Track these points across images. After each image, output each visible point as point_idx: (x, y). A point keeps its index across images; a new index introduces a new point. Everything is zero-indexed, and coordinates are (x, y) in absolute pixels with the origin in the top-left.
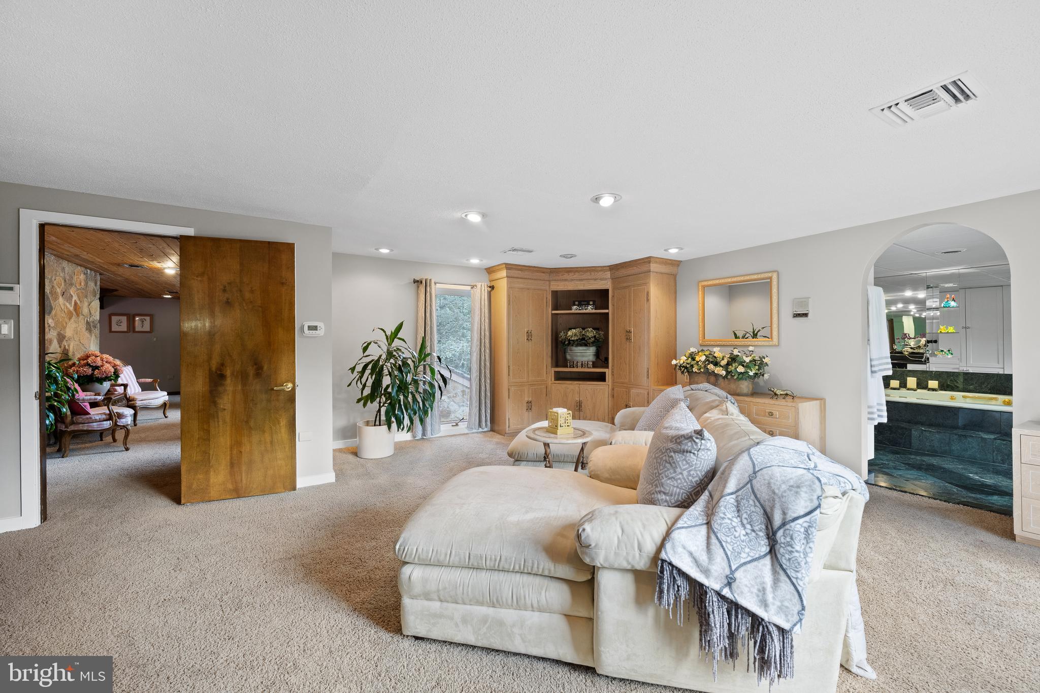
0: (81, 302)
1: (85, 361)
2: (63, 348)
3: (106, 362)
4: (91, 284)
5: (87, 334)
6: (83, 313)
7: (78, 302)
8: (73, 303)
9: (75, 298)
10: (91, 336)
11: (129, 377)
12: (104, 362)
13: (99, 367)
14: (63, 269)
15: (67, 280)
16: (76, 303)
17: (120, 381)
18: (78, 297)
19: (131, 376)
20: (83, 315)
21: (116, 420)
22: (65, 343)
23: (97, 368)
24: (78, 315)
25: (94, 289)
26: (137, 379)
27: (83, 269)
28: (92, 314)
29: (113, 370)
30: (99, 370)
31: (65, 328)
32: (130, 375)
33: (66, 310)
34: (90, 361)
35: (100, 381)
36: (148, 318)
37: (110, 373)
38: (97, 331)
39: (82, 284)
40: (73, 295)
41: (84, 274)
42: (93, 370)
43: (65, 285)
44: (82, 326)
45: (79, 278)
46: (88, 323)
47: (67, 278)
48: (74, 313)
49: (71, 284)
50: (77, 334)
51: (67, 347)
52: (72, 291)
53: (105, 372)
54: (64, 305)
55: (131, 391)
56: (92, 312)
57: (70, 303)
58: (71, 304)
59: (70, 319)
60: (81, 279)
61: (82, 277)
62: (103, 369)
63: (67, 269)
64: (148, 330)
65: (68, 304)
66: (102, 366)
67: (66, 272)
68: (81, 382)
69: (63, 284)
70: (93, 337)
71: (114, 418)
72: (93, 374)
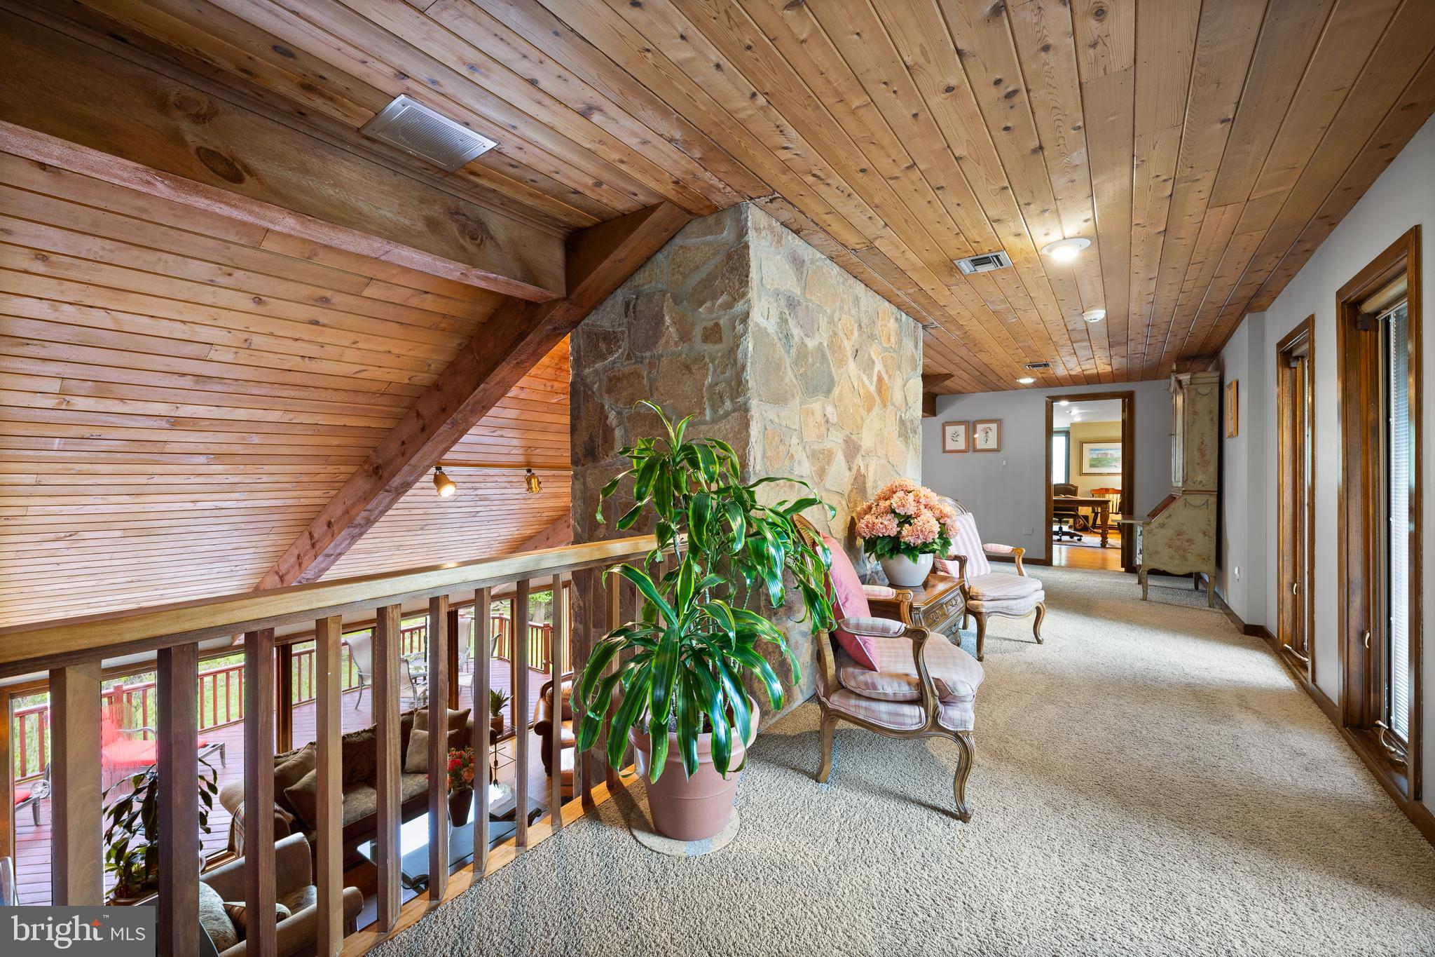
0: (890, 377)
1: (888, 503)
2: (855, 471)
3: (926, 506)
4: (909, 344)
5: (900, 444)
6: (895, 401)
7: (885, 376)
8: (875, 378)
9: (879, 367)
10: (907, 447)
11: (970, 539)
12: (922, 507)
13: (910, 517)
14: (857, 300)
15: (862, 324)
16: (880, 379)
17: (953, 551)
18: (885, 366)
19: (972, 536)
20: (893, 404)
21: (936, 708)
22: (859, 461)
23: (906, 520)
24: (884, 404)
25: (913, 353)
26: (984, 542)
27: (894, 309)
28: (910, 404)
29: (936, 528)
30: (910, 525)
31: (860, 428)
32: (970, 531)
33: (861, 391)
34: (895, 501)
35: (913, 551)
36: (994, 426)
37: (931, 536)
38: (917, 441)
39: (892, 339)
40: (876, 361)
41: (896, 319)
42: (900, 525)
43: (860, 336)
44: (893, 429)
45: (886, 326)
46: (902, 422)
47: (865, 321)
48: (877, 399)
49: (872, 337)
50: (882, 443)
51: (863, 470)
52: (874, 351)
53: (922, 531)
54: (859, 378)
55: (972, 573)
56: (910, 400)
57: (870, 376)
58: (872, 376)
59: (869, 410)
60: (889, 328)
61: (892, 324)
62: (918, 522)
63: (863, 302)
64: (995, 446)
65: (864, 378)
66: (918, 516)
67: (863, 309)
68: (879, 552)
69: (856, 333)
70: (911, 452)
71: (931, 702)
72: (899, 533)
